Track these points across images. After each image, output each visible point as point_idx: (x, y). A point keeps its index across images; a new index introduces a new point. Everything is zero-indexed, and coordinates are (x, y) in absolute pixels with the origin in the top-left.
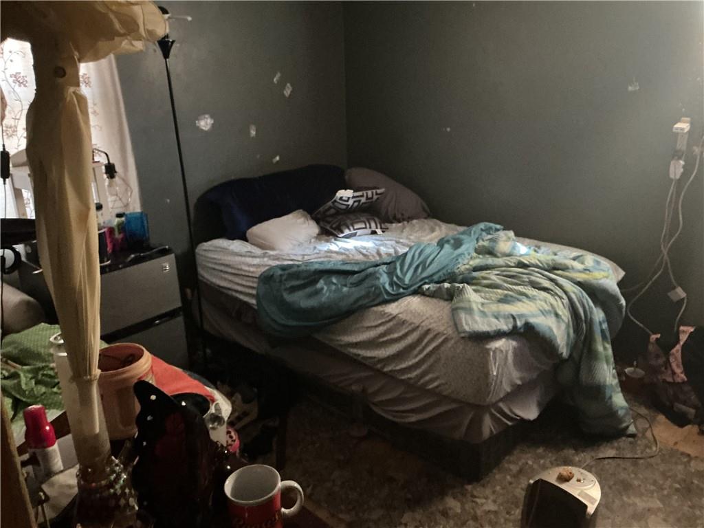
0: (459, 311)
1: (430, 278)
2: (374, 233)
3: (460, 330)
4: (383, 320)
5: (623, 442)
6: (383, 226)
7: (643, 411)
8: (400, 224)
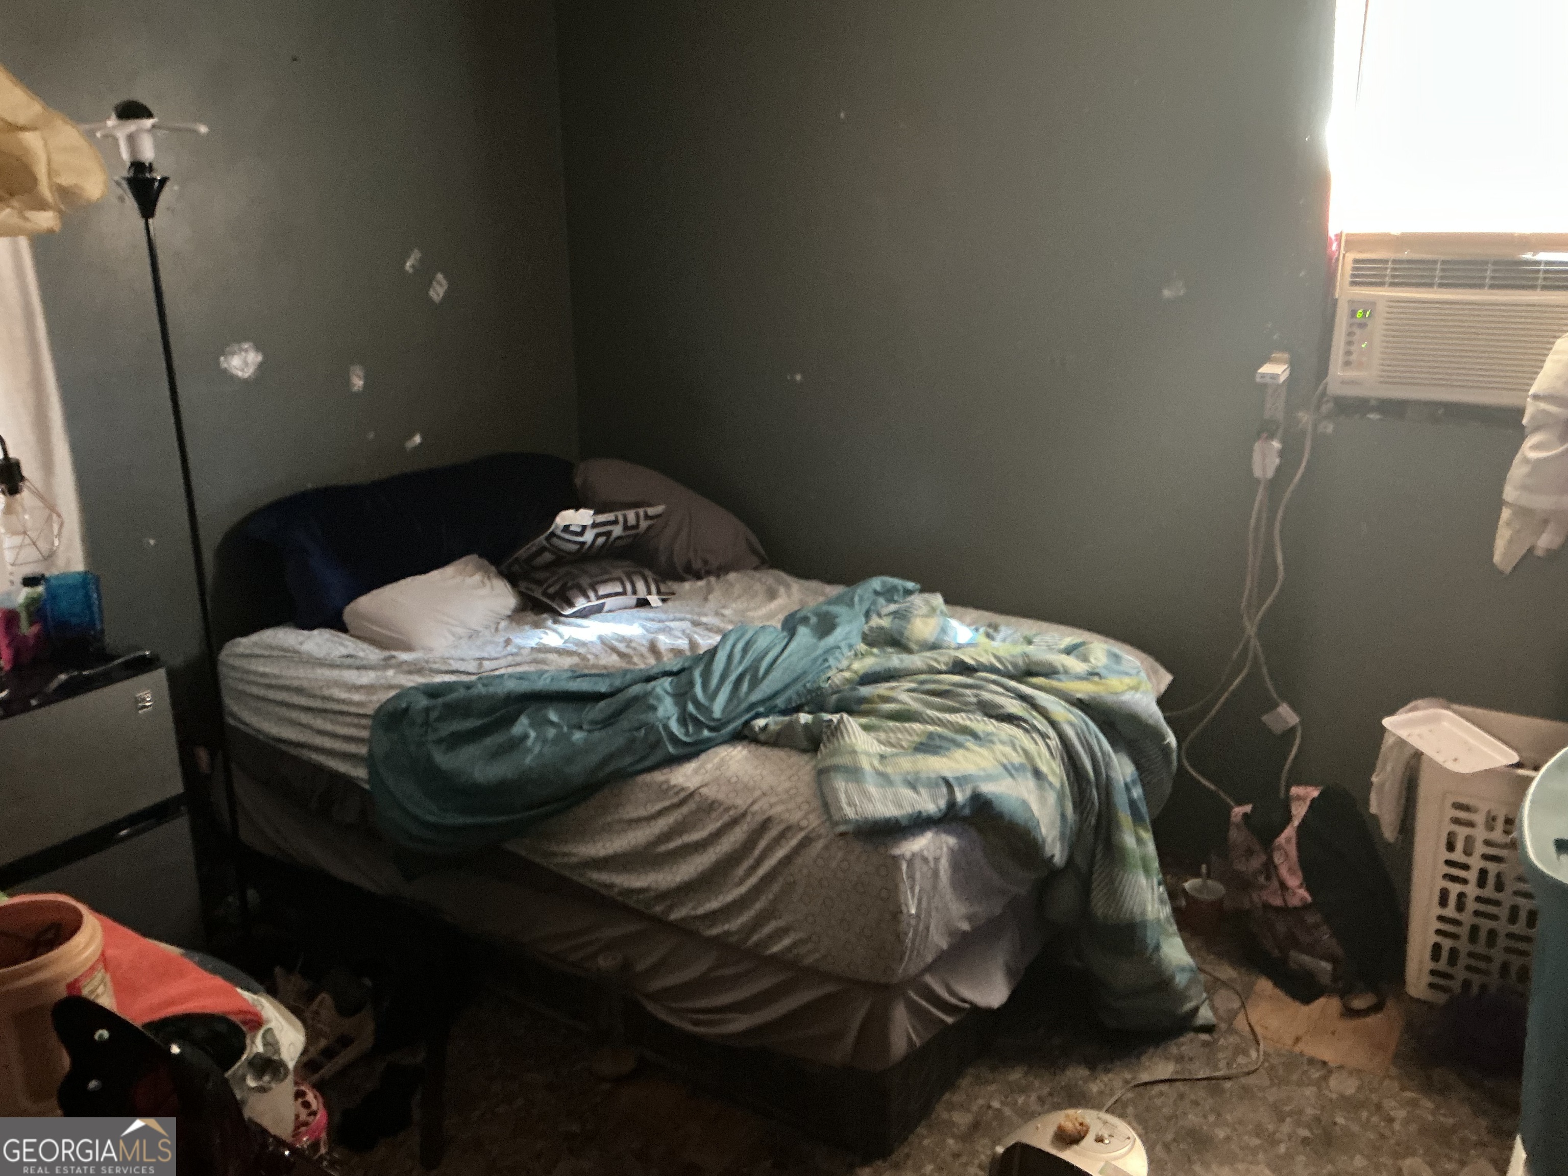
0: (832, 774)
1: (768, 706)
2: (643, 603)
3: (836, 817)
4: (667, 803)
5: (1188, 1044)
6: (663, 588)
7: (1227, 972)
8: (701, 583)
